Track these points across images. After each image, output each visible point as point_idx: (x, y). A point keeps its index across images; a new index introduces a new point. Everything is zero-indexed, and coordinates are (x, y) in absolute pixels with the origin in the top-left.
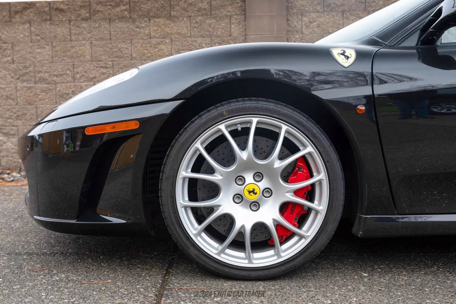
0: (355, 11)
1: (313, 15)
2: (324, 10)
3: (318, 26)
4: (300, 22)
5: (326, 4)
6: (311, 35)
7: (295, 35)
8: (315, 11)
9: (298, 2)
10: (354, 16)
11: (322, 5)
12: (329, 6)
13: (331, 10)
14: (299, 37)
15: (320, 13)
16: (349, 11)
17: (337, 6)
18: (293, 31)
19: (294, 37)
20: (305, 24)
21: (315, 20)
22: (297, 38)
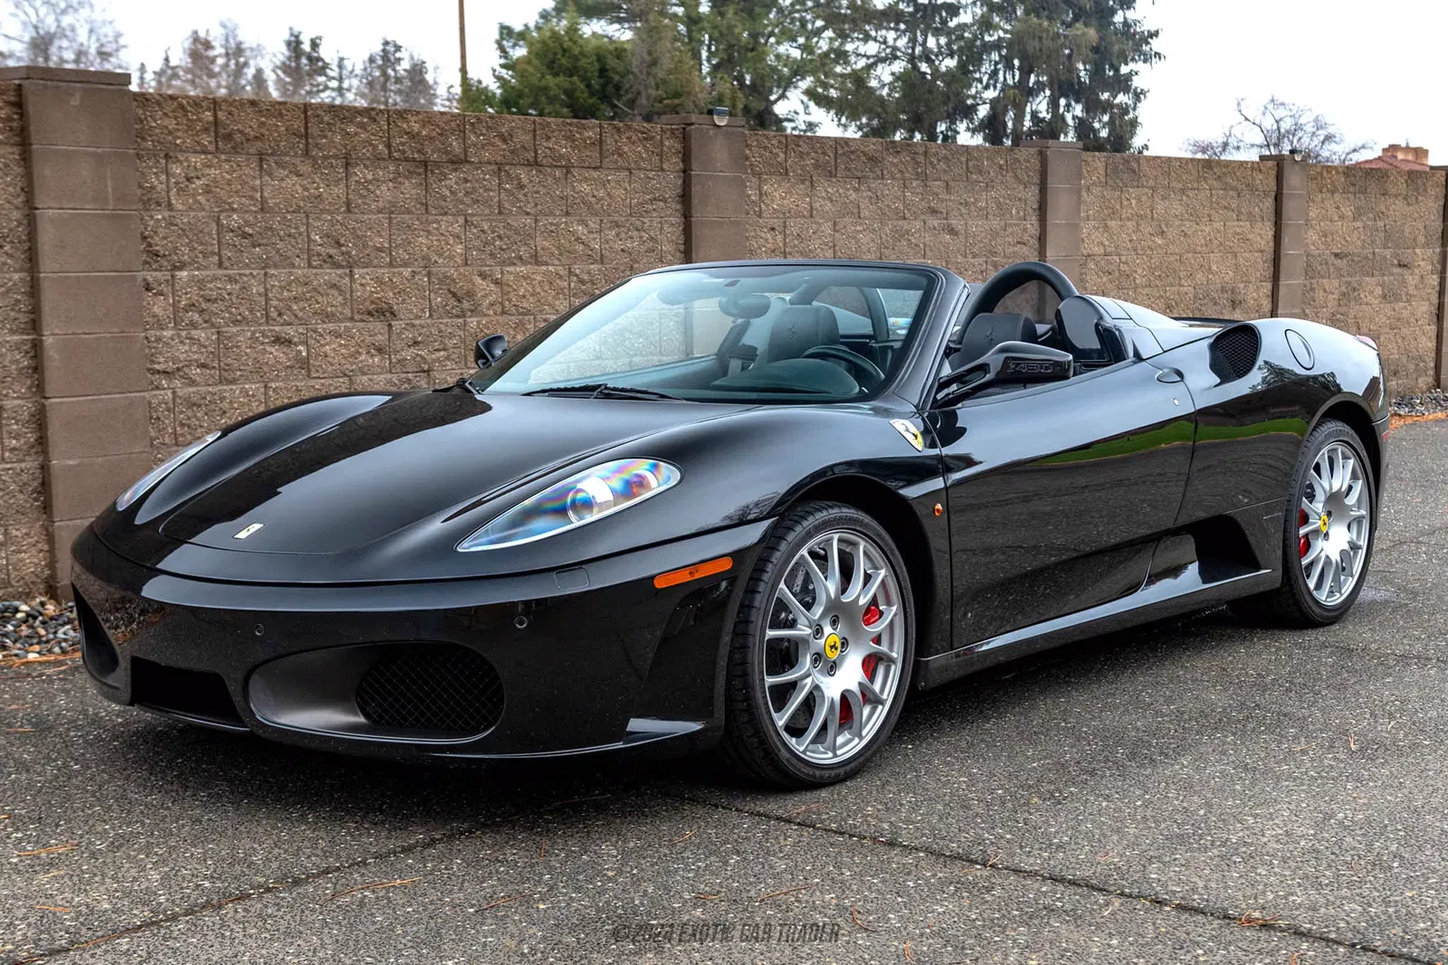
0: (286, 154)
1: (197, 160)
2: (217, 148)
3: (208, 190)
4: (163, 177)
5: (222, 131)
6: (192, 214)
7: (153, 213)
8: (198, 148)
9: (155, 121)
10: (284, 168)
11: (212, 134)
12: (229, 137)
13: (235, 150)
14: (164, 219)
15: (209, 156)
16: (272, 154)
17: (248, 140)
18: (149, 200)
19: (152, 217)
20: (177, 183)
21: (199, 174)
22: (158, 220)
